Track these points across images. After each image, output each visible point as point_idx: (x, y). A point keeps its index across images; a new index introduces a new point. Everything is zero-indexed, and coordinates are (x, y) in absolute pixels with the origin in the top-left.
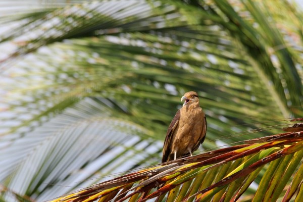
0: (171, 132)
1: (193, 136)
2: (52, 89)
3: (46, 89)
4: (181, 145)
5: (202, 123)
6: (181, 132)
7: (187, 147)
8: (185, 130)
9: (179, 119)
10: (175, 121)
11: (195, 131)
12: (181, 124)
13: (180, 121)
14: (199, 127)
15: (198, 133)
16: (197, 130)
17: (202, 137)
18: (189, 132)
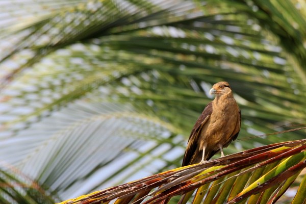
0: (200, 127)
1: (226, 133)
2: (62, 76)
3: (55, 76)
4: (211, 141)
5: (236, 118)
6: (212, 129)
7: (217, 143)
8: (217, 126)
9: (210, 114)
10: (206, 115)
11: (229, 128)
12: (212, 119)
13: (212, 116)
14: (233, 124)
15: (231, 130)
16: (231, 127)
17: (235, 134)
18: (221, 129)
